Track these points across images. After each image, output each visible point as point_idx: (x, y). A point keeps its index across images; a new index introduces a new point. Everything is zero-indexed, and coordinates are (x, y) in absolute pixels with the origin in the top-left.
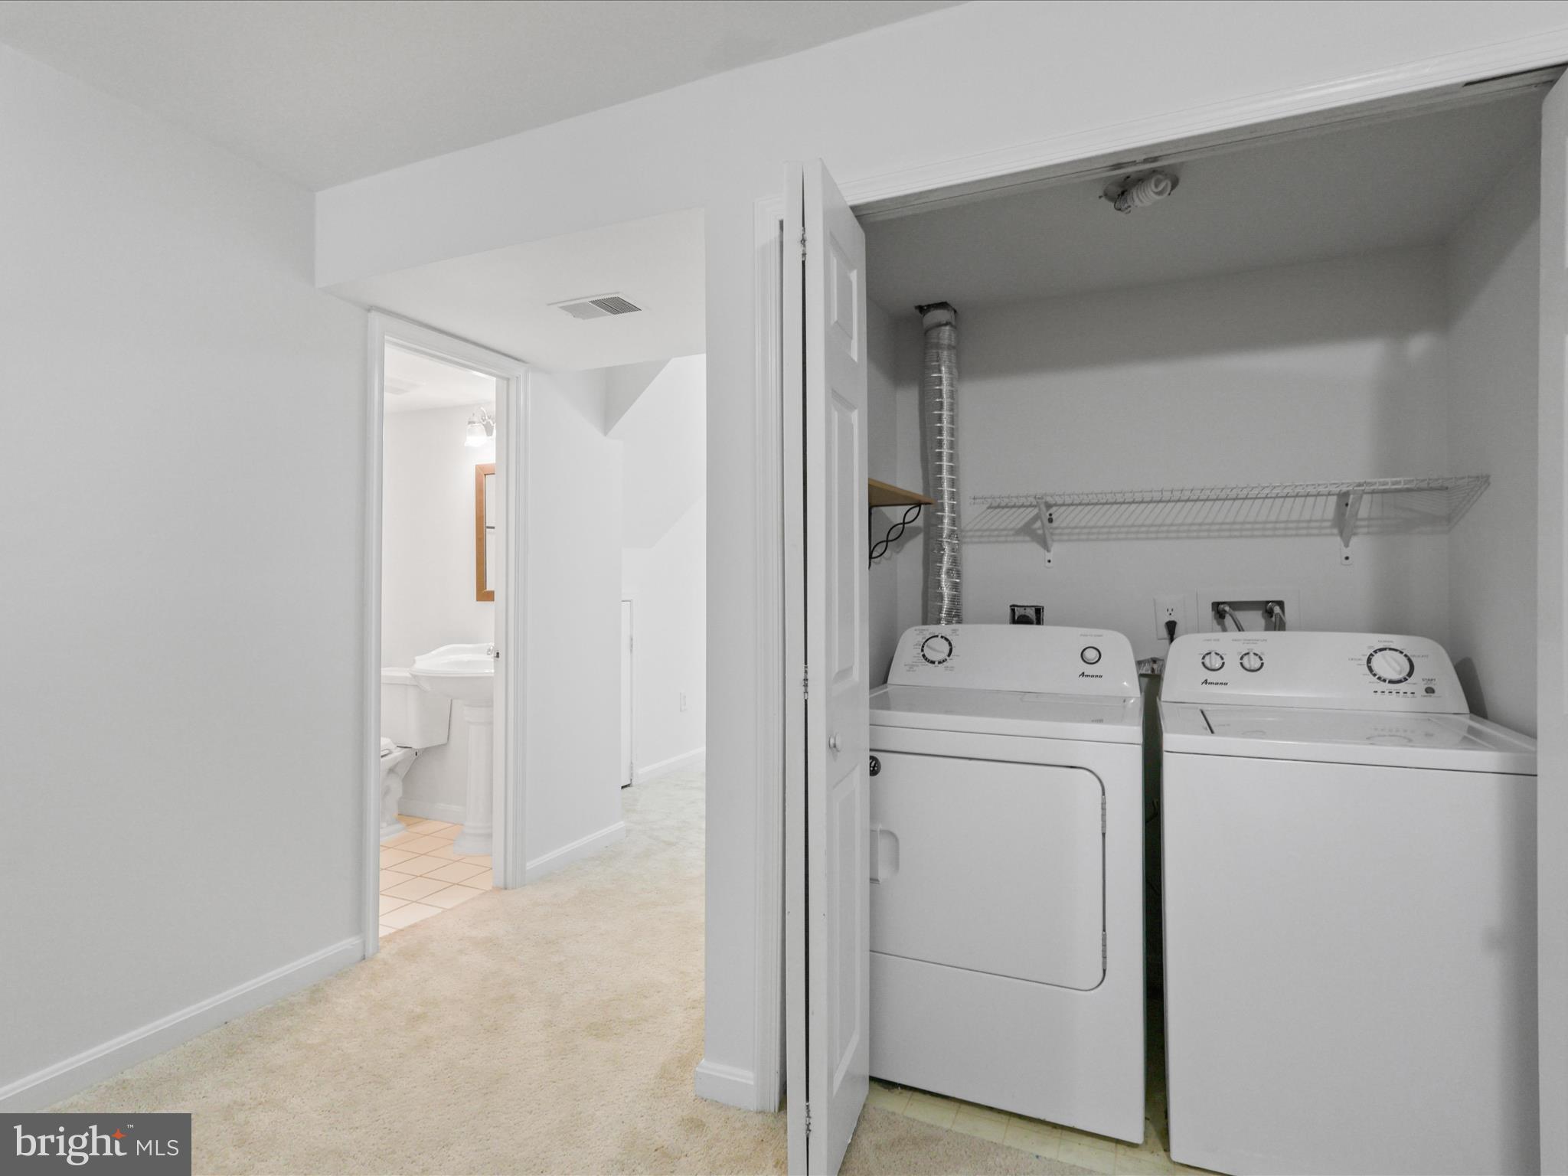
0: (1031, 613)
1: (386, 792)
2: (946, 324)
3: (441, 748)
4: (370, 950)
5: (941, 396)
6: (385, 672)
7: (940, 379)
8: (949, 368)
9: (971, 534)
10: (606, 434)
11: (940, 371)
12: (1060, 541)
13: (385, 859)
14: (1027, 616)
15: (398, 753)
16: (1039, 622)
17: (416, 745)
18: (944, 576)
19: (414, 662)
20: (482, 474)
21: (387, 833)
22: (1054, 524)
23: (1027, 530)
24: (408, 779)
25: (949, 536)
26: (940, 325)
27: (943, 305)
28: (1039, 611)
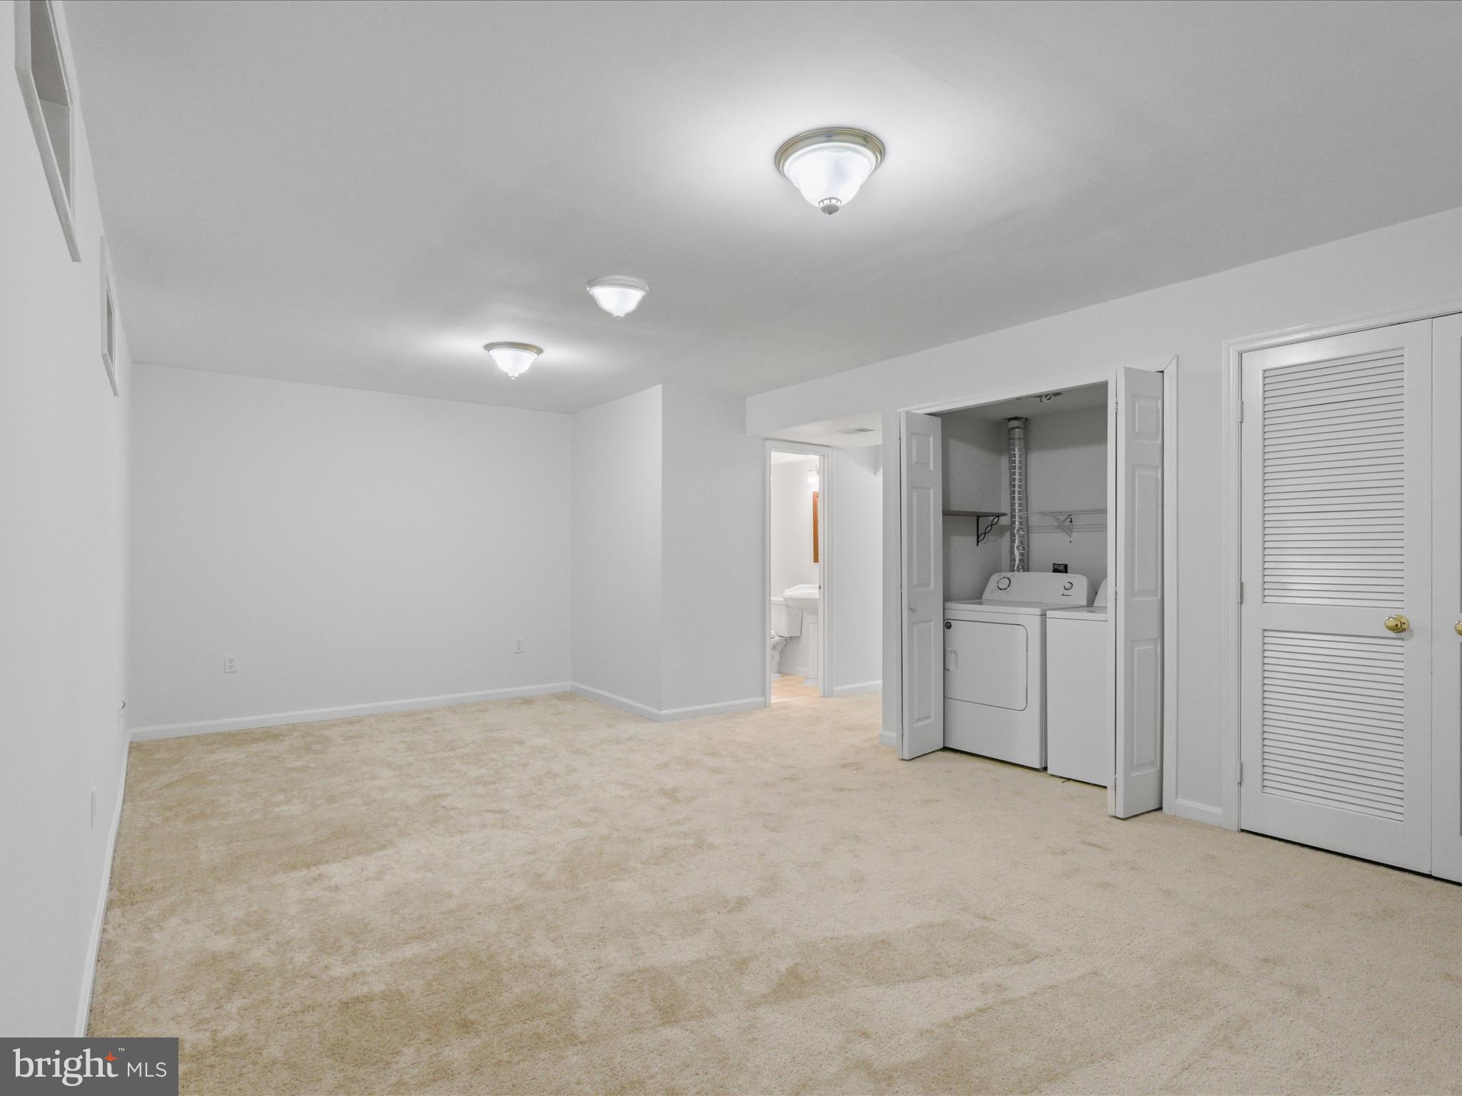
0: (1061, 568)
1: (773, 657)
2: (1017, 427)
3: (798, 638)
4: (768, 705)
5: (1015, 463)
6: (772, 598)
7: (1015, 454)
8: (1020, 450)
9: (1035, 528)
10: (875, 474)
11: (1015, 451)
12: (1075, 532)
13: (773, 685)
14: (1061, 569)
15: (777, 638)
16: (1066, 572)
17: (786, 635)
18: (1015, 549)
19: (784, 592)
20: (816, 496)
21: (774, 678)
22: (1073, 524)
23: (1060, 527)
24: (781, 653)
25: (1018, 531)
26: (1014, 428)
27: (1015, 418)
28: (1066, 566)
